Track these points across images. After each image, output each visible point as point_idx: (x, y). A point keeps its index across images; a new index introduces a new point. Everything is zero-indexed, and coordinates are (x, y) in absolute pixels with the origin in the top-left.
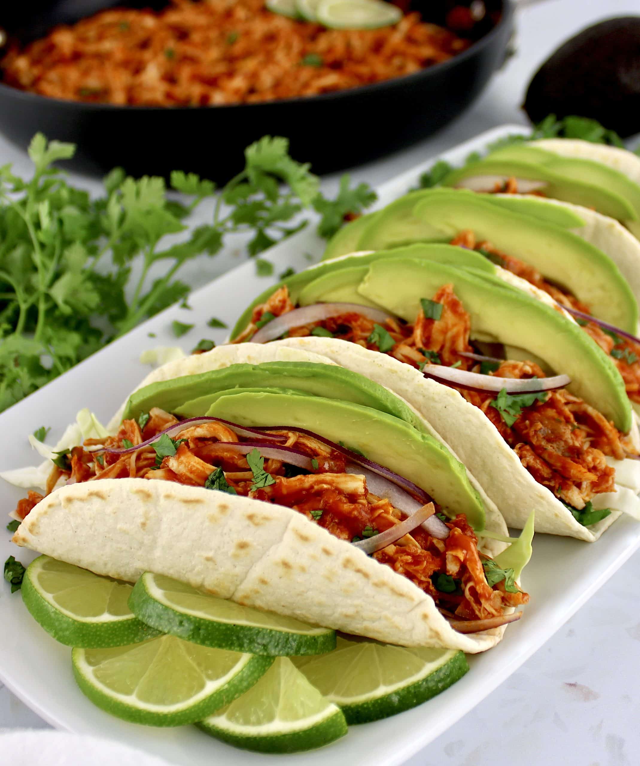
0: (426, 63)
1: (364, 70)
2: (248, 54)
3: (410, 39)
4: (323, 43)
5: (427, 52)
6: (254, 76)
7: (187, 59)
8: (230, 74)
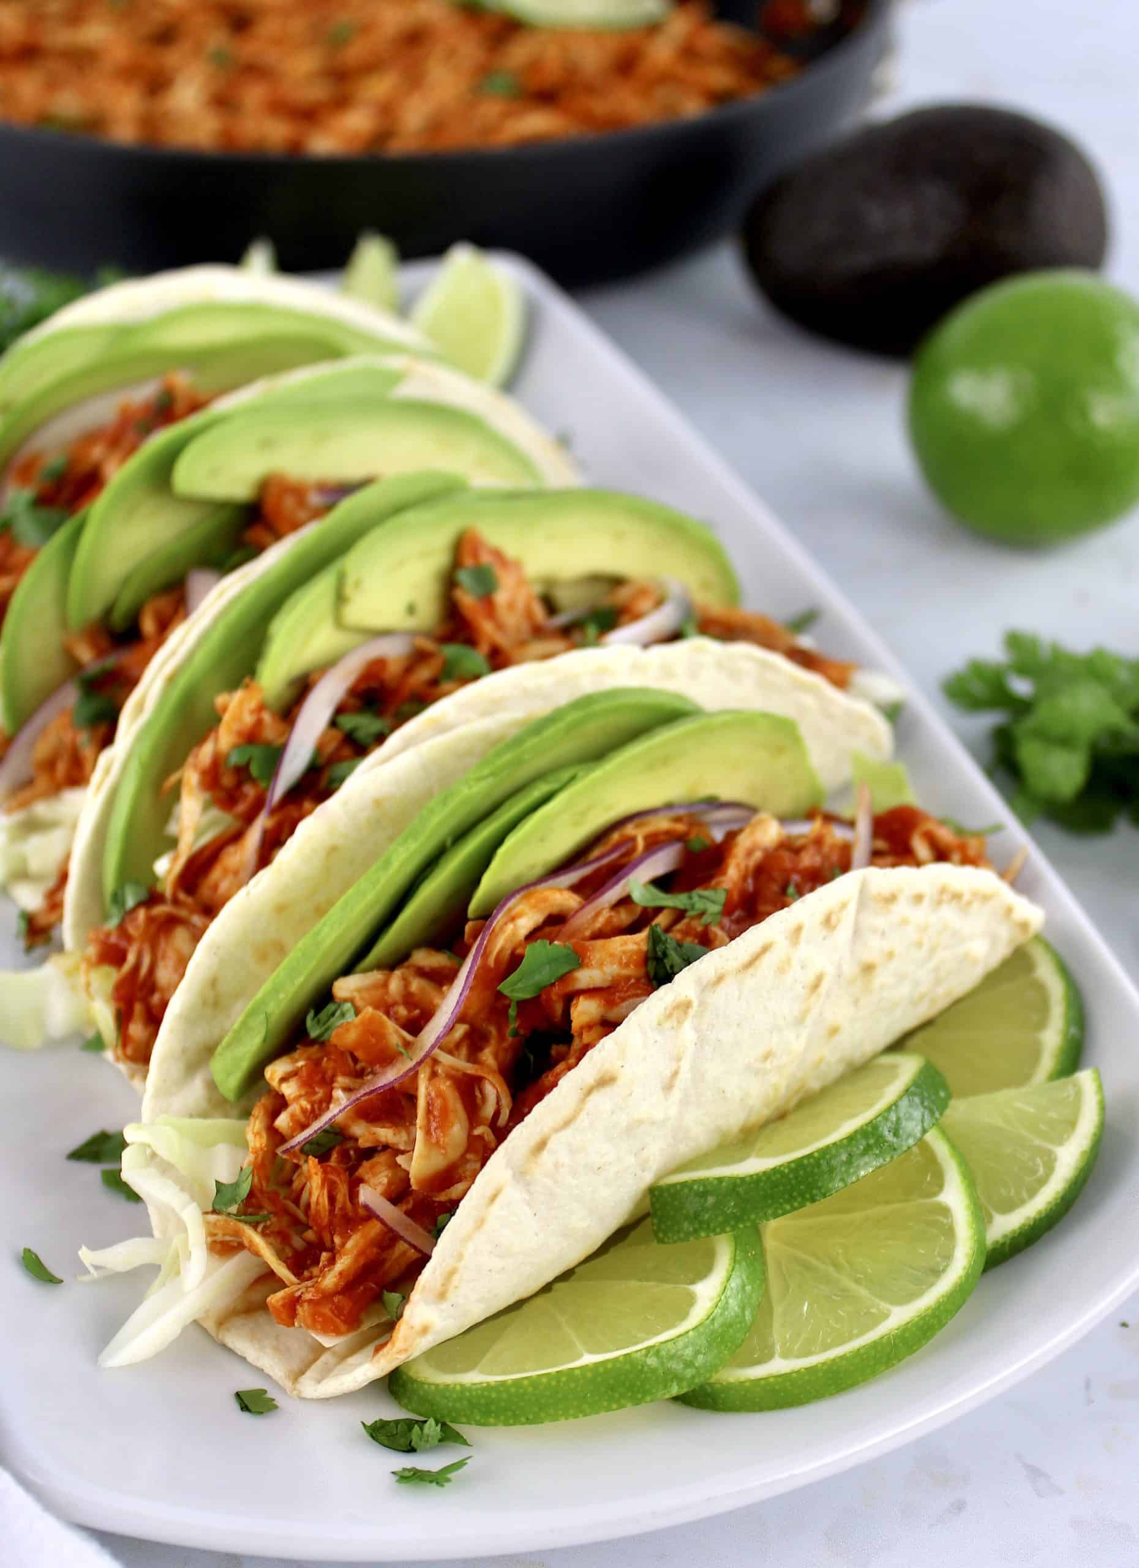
0: (718, 98)
1: (601, 107)
2: (371, 67)
3: (689, 53)
4: (519, 53)
5: (720, 78)
6: (387, 110)
7: (253, 70)
8: (341, 102)
